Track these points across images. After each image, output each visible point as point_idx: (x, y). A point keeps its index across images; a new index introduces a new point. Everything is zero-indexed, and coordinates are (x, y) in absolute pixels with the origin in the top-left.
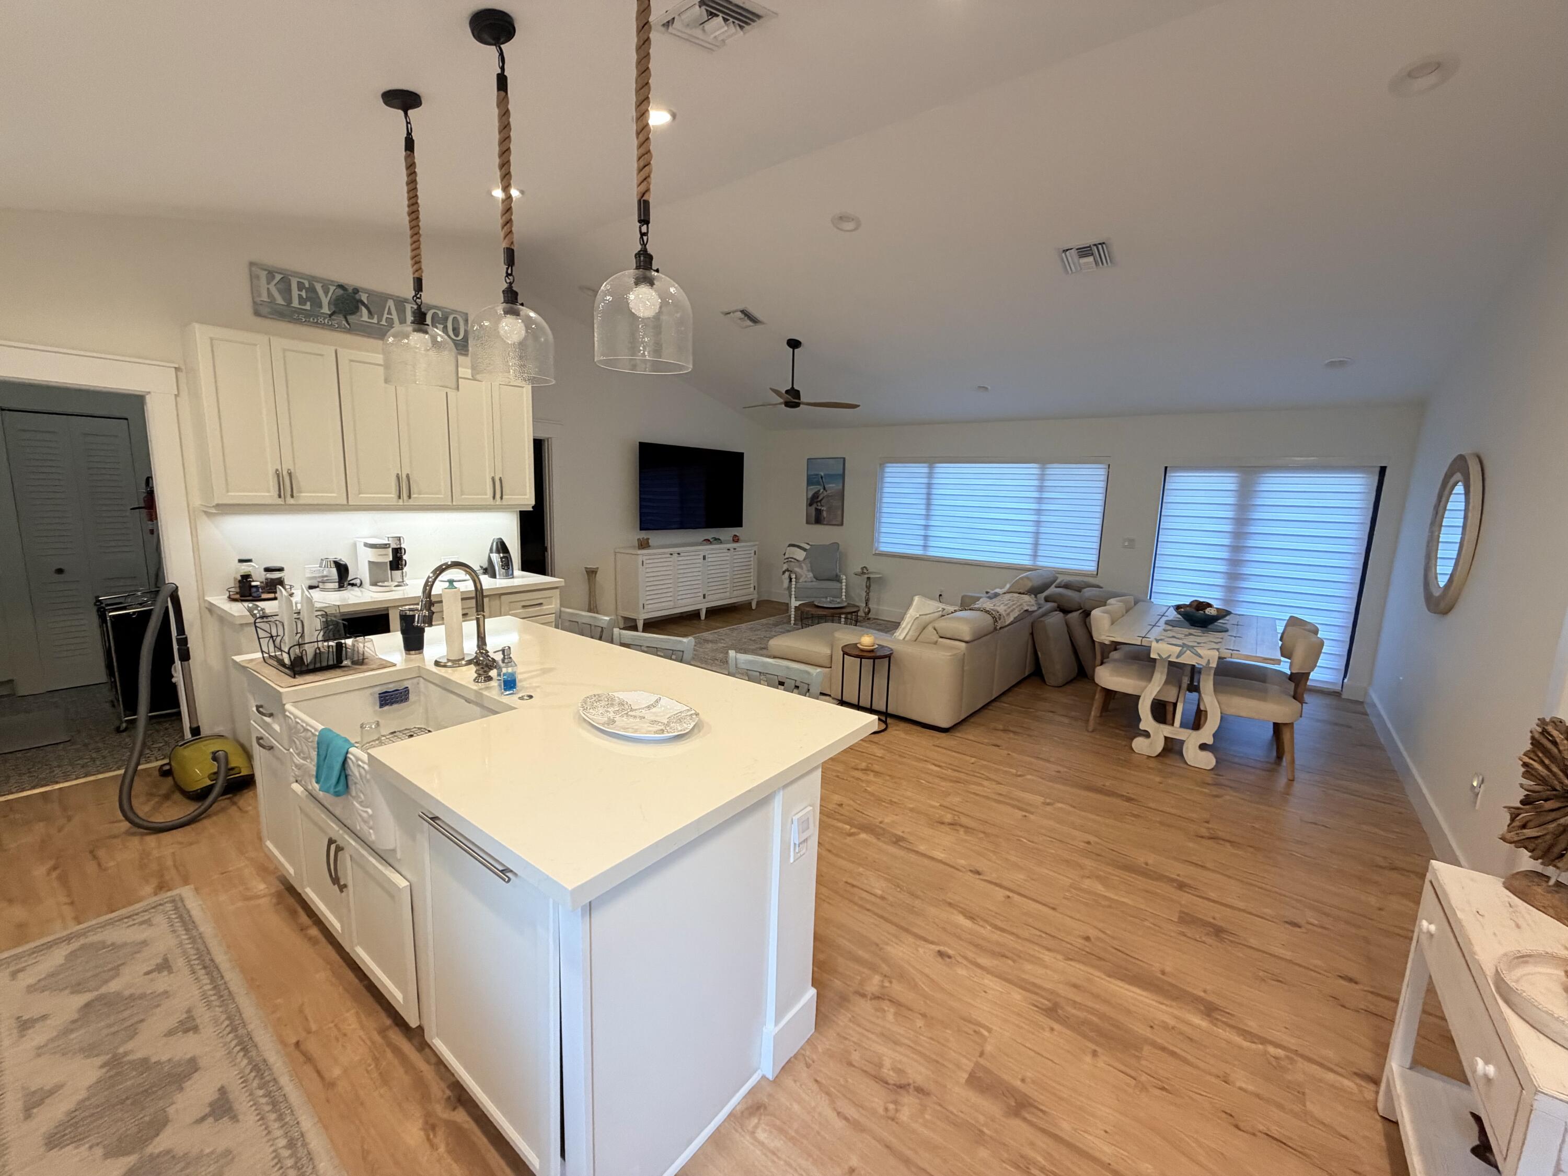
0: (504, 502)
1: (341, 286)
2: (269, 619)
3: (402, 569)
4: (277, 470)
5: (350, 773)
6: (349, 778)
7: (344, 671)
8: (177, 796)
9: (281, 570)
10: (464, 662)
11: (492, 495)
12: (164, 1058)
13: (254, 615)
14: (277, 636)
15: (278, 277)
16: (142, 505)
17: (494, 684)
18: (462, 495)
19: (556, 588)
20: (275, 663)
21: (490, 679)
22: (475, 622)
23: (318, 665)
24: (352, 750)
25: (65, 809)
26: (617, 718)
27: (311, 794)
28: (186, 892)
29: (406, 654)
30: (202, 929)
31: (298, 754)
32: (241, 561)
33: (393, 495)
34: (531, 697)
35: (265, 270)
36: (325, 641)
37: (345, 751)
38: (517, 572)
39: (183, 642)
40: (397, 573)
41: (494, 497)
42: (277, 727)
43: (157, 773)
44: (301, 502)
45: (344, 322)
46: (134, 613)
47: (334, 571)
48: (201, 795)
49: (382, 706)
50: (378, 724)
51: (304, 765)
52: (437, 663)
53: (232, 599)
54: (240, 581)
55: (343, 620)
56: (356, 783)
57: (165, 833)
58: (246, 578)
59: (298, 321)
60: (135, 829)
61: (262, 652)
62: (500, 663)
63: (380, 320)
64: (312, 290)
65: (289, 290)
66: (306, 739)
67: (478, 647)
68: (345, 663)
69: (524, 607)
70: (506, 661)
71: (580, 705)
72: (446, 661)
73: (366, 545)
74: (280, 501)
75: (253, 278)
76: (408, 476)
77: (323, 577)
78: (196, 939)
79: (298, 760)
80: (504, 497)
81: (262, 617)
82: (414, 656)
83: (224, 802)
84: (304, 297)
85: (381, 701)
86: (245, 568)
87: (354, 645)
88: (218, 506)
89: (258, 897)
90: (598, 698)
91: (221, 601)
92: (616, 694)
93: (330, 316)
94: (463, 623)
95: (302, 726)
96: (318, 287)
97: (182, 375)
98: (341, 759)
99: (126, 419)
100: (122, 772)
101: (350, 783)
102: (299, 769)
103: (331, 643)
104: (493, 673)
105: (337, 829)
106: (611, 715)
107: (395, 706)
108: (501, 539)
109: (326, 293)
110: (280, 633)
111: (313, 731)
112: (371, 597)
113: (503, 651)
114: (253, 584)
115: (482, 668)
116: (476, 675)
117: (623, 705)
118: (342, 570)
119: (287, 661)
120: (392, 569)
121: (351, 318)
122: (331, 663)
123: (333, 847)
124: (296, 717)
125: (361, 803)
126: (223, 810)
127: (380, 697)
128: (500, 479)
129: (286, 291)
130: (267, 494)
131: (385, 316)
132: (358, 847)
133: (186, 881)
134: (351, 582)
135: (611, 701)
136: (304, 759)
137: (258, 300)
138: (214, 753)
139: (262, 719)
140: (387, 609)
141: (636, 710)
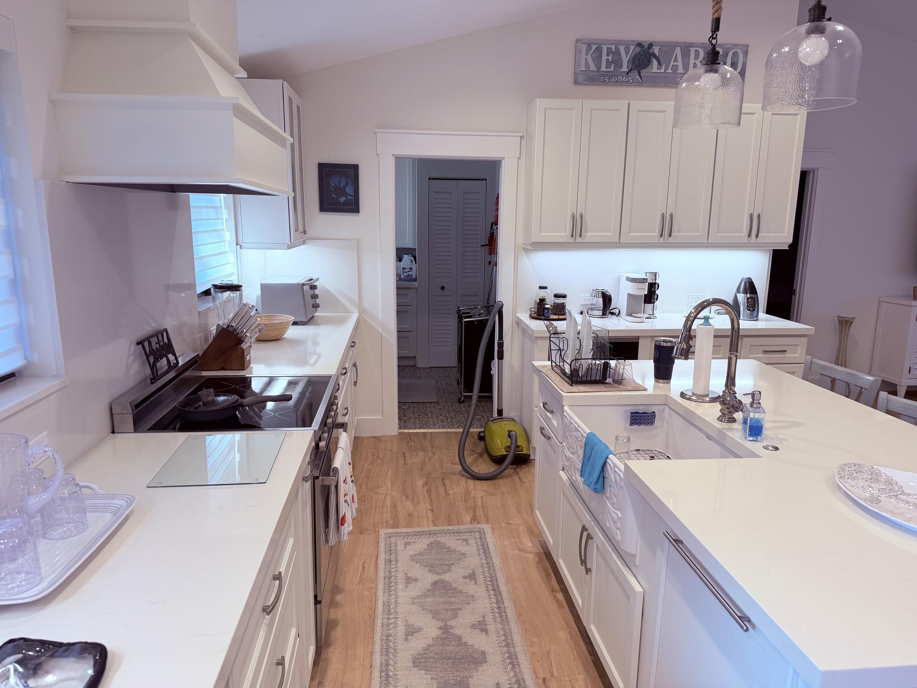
0: (759, 240)
1: (640, 45)
2: (559, 336)
3: (654, 303)
4: (573, 214)
5: (608, 476)
6: (605, 479)
7: (606, 387)
8: (486, 456)
9: (564, 296)
10: (707, 399)
11: (748, 233)
12: (470, 642)
13: (549, 331)
14: (563, 350)
15: (594, 47)
16: (487, 243)
17: (738, 426)
18: (718, 233)
19: (805, 336)
20: (559, 372)
21: (734, 420)
22: (726, 361)
23: (589, 379)
24: (611, 456)
25: (432, 447)
26: (883, 497)
27: (573, 484)
28: (487, 528)
29: (656, 381)
30: (494, 561)
31: (569, 449)
32: (541, 288)
33: (656, 234)
34: (776, 449)
35: (585, 43)
36: (593, 359)
37: (606, 456)
38: (762, 315)
39: (501, 345)
40: (649, 306)
41: (749, 235)
42: (555, 423)
43: (476, 437)
44: (586, 240)
45: (638, 77)
46: (476, 320)
47: (601, 300)
48: (499, 460)
49: (632, 424)
50: (629, 440)
51: (571, 458)
52: (683, 395)
53: (532, 317)
54: (538, 304)
55: (610, 343)
56: (611, 486)
57: (479, 481)
58: (542, 301)
59: (604, 83)
60: (464, 473)
61: (552, 361)
62: (748, 406)
63: (666, 69)
64: (617, 53)
65: (600, 57)
66: (577, 438)
67: (726, 385)
68: (608, 380)
69: (765, 352)
70: (754, 406)
71: (836, 471)
72: (691, 394)
73: (628, 279)
74: (572, 240)
75: (577, 51)
76: (671, 215)
77: (592, 305)
78: (490, 565)
79: (568, 453)
80: (760, 235)
81: (554, 334)
82: (662, 384)
83: (510, 471)
84: (611, 61)
85: (632, 420)
86: (542, 294)
87: (616, 366)
88: (533, 244)
89: (527, 552)
90: (859, 468)
91: (525, 317)
92: (883, 470)
93: (628, 73)
94: (713, 361)
95: (575, 426)
96: (622, 49)
97: (524, 141)
98: (601, 463)
99: (486, 180)
100: (461, 430)
101: (606, 485)
102: (568, 461)
103: (598, 362)
104: (738, 415)
105: (590, 520)
106: (875, 492)
107: (642, 427)
108: (750, 278)
109: (627, 53)
110: (565, 348)
111: (582, 432)
112: (626, 326)
113: (753, 395)
114: (547, 306)
115: (728, 408)
116: (720, 414)
117: (892, 484)
118: (607, 299)
119: (568, 370)
120: (645, 302)
121: (644, 72)
122: (598, 378)
123: (585, 534)
124: (571, 418)
125: (612, 504)
126: (510, 476)
127: (632, 416)
128: (759, 216)
129: (598, 59)
130: (564, 234)
131: (672, 63)
132: (604, 540)
133: (487, 522)
134: (612, 311)
135: (875, 476)
136: (572, 453)
137: (578, 71)
138: (509, 432)
139: (545, 413)
140: (638, 338)
141: (908, 494)
